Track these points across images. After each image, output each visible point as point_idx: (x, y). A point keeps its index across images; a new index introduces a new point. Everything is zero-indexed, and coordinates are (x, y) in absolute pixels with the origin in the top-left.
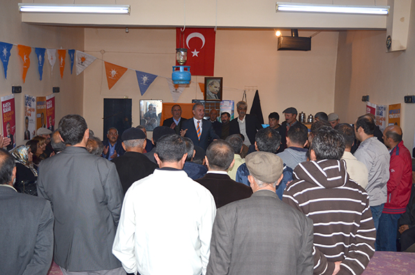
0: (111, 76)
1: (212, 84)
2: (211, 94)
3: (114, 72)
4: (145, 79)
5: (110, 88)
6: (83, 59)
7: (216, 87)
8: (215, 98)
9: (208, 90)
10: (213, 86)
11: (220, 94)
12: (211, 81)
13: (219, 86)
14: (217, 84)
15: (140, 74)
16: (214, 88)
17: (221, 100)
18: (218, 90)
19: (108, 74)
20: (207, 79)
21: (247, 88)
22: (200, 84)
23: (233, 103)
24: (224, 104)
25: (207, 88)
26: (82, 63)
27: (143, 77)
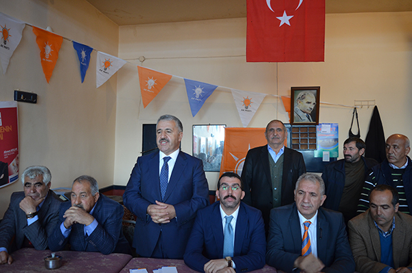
0: (147, 87)
1: (303, 98)
2: (301, 114)
3: (151, 82)
4: (198, 91)
5: (145, 106)
6: (107, 64)
7: (309, 103)
8: (307, 121)
9: (296, 108)
10: (305, 101)
11: (315, 114)
12: (301, 93)
13: (313, 100)
14: (311, 97)
15: (190, 85)
16: (305, 104)
17: (317, 124)
18: (313, 107)
19: (143, 85)
20: (294, 90)
21: (359, 103)
22: (283, 98)
23: (337, 127)
24: (323, 130)
25: (295, 104)
26: (105, 69)
27: (195, 88)
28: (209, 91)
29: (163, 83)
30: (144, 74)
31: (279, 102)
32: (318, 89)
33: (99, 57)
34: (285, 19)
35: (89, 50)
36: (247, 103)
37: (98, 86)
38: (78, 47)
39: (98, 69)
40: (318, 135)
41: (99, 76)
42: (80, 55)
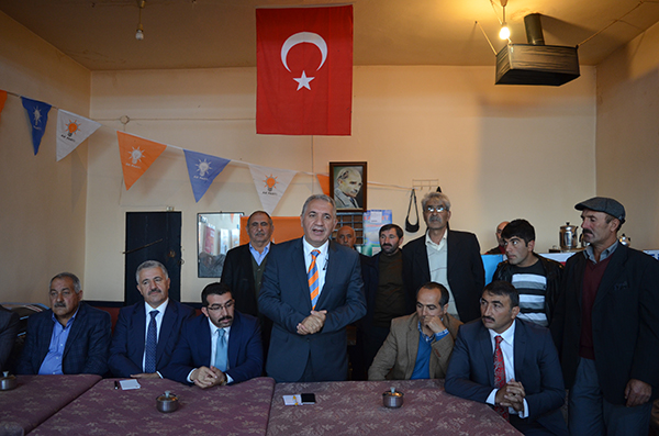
0: (130, 161)
1: (345, 176)
2: (343, 197)
3: (137, 154)
4: (204, 167)
5: (128, 187)
6: (73, 128)
7: (353, 183)
8: (351, 207)
9: (336, 189)
10: (348, 181)
11: (361, 198)
12: (343, 171)
13: (359, 179)
14: (356, 175)
15: (192, 159)
16: (348, 185)
17: (365, 211)
18: (358, 188)
19: (125, 158)
20: (334, 166)
21: (419, 183)
22: (319, 177)
23: (391, 215)
24: (372, 218)
25: (335, 185)
26: (70, 135)
27: (199, 163)
28: (219, 167)
29: (154, 155)
30: (127, 143)
31: (316, 181)
32: (364, 165)
33: (60, 118)
34: (304, 81)
35: (45, 108)
36: (271, 183)
37: (59, 159)
38: (29, 104)
39: (59, 134)
40: (366, 225)
41: (60, 145)
42: (32, 117)
